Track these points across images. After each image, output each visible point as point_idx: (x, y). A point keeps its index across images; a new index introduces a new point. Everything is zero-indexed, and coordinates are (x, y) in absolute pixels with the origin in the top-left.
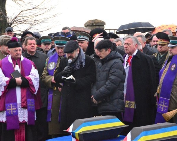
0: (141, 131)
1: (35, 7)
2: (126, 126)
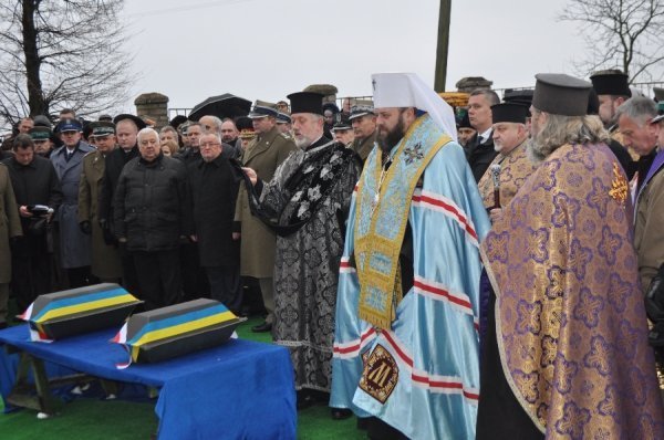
0: (144, 322)
1: (85, 73)
2: (139, 301)
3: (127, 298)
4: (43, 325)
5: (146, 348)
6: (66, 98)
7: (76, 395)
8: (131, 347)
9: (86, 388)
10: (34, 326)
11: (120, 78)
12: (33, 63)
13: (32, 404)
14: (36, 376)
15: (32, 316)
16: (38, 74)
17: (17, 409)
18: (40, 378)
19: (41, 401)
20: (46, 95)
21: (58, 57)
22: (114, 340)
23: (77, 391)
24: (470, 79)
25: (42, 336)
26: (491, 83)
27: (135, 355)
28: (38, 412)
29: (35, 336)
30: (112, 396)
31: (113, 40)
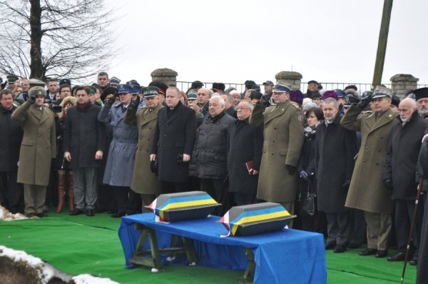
0: (241, 211)
1: (77, 45)
3: (211, 202)
4: (164, 212)
5: (243, 226)
6: (59, 64)
7: (169, 262)
8: (232, 225)
9: (173, 259)
10: (157, 213)
11: (105, 52)
12: (37, 34)
13: (148, 262)
14: (152, 245)
15: (157, 206)
16: (39, 44)
17: (135, 266)
18: (154, 247)
19: (154, 261)
20: (44, 61)
21: (55, 31)
22: (221, 221)
23: (169, 259)
24: (402, 75)
25: (161, 219)
26: (418, 80)
27: (234, 231)
28: (152, 268)
29: (157, 220)
30: (194, 264)
31: (104, 20)
